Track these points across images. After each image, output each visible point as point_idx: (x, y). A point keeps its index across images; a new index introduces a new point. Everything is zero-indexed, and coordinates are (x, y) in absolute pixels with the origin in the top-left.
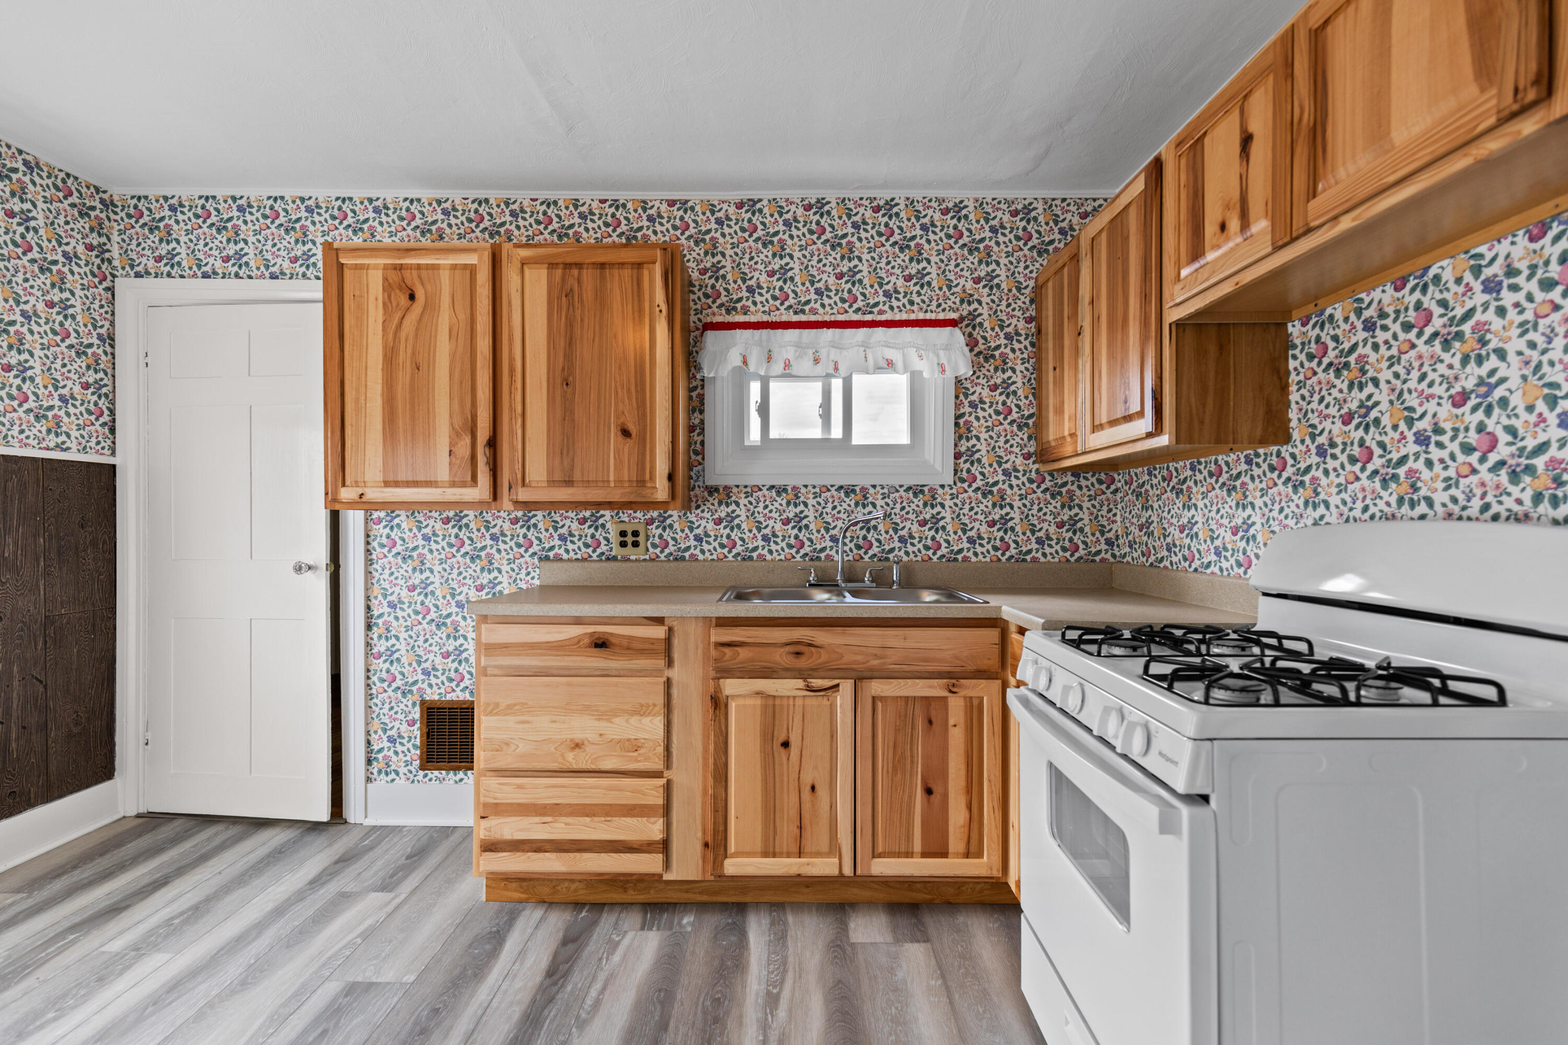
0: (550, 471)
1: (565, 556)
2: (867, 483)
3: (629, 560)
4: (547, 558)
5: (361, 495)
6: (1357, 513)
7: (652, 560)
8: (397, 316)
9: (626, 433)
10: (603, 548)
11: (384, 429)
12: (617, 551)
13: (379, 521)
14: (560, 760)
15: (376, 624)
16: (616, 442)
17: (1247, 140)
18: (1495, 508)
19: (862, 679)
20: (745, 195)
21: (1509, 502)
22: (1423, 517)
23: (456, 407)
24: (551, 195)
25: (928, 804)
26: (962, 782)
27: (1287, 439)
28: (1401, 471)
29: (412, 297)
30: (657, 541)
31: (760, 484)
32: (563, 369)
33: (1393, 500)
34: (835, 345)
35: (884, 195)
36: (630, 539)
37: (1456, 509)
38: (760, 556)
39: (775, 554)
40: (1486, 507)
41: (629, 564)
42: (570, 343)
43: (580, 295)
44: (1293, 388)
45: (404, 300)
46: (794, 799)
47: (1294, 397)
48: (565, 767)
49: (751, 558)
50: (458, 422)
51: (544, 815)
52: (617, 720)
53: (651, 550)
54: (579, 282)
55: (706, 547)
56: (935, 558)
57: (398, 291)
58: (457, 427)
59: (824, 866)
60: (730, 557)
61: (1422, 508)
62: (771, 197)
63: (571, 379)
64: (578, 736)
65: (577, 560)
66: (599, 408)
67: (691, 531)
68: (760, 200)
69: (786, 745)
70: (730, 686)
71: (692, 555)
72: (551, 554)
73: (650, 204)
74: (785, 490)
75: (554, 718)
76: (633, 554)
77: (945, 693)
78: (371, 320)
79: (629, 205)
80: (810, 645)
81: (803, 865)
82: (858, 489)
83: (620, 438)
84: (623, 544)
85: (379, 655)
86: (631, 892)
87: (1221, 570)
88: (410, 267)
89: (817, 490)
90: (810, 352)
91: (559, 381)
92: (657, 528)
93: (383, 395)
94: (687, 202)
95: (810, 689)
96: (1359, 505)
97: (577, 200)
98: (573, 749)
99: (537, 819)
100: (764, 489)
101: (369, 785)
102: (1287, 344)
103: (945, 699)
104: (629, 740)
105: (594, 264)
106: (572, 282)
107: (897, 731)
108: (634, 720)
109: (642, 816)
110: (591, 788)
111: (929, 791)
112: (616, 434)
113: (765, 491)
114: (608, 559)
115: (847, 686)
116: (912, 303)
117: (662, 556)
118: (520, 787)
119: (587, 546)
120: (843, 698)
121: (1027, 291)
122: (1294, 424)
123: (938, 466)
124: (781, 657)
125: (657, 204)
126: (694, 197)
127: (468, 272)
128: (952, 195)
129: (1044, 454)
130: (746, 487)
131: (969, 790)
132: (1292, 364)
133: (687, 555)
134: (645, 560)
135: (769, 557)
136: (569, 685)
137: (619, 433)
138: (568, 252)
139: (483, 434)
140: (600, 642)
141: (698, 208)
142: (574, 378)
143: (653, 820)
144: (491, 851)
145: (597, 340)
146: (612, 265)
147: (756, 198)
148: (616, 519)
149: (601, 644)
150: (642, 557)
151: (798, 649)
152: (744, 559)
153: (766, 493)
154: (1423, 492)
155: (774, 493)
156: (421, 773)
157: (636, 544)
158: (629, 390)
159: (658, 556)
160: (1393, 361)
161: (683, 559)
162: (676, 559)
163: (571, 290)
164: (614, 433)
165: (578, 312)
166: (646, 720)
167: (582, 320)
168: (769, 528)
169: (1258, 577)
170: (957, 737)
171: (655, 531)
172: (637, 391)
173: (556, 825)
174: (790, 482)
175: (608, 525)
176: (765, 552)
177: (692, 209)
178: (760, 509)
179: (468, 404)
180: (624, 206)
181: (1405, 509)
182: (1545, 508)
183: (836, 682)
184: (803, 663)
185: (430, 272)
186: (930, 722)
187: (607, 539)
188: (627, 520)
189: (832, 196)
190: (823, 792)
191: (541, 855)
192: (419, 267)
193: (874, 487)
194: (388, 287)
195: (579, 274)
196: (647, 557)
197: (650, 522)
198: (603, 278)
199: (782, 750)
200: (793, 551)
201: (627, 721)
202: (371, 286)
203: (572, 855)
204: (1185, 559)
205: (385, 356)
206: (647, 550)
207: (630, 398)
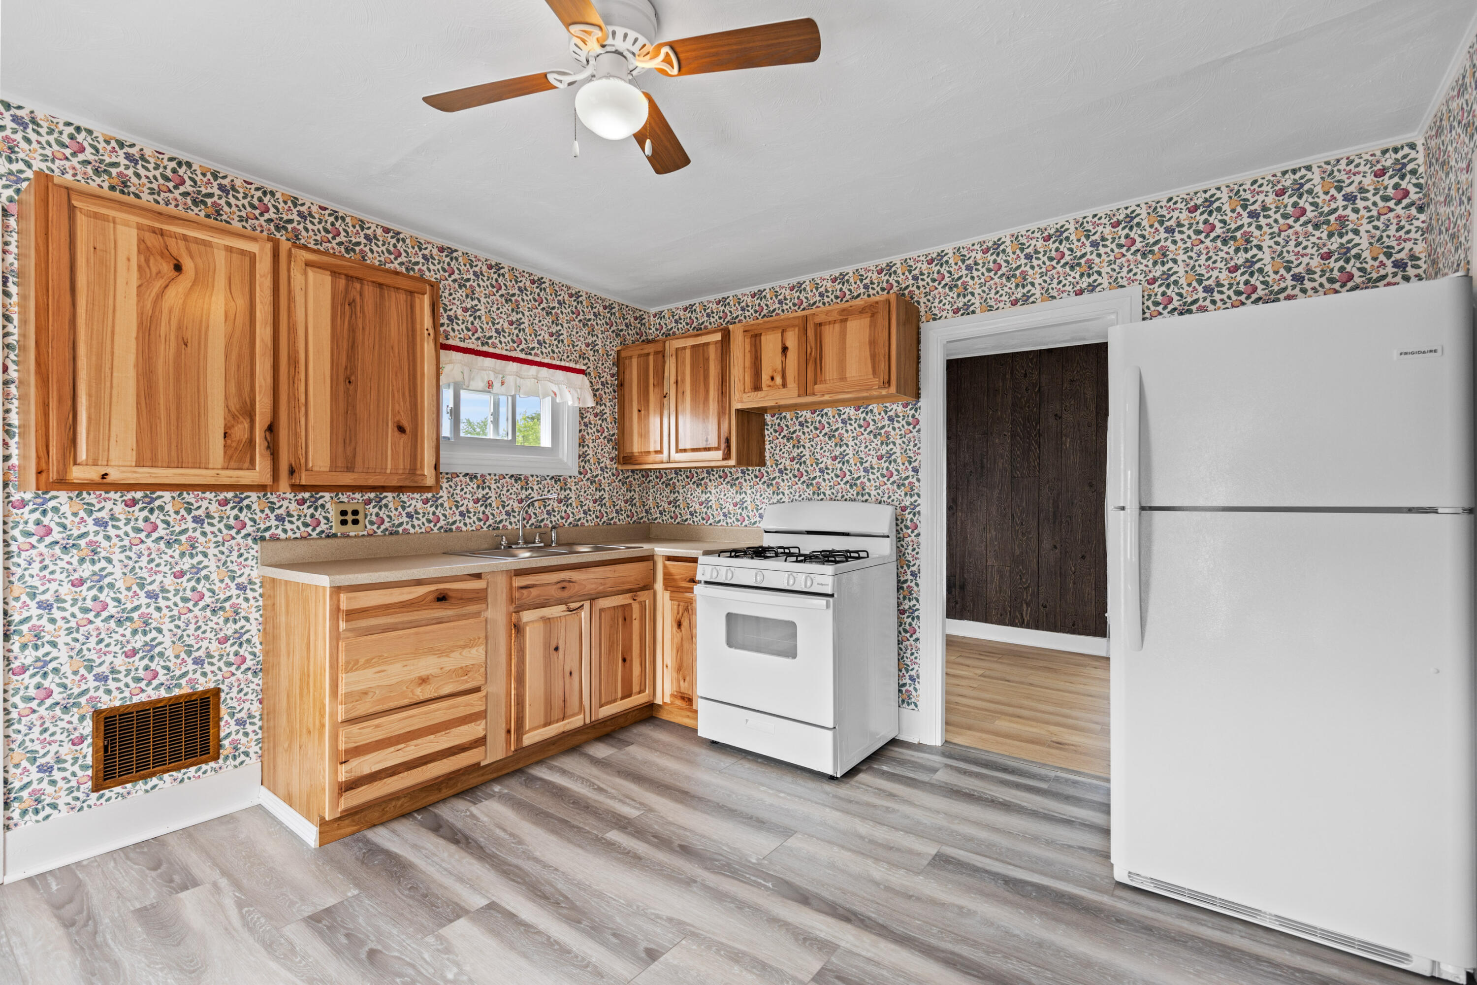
0: (333, 459)
1: (283, 536)
2: (528, 473)
3: (348, 536)
4: (263, 539)
5: (104, 476)
6: (797, 497)
7: (369, 535)
8: (158, 284)
9: (401, 429)
10: (323, 526)
11: (138, 403)
12: (336, 528)
13: (23, 504)
14: (410, 695)
15: (19, 632)
16: (393, 436)
17: (785, 349)
18: (846, 497)
19: (594, 599)
20: (446, 244)
21: (850, 495)
22: (822, 499)
23: (233, 389)
24: (270, 186)
25: (624, 666)
26: (638, 651)
27: (764, 465)
28: (814, 482)
29: (178, 268)
30: (374, 518)
31: (458, 471)
32: (346, 368)
33: (811, 493)
34: (518, 375)
35: (537, 275)
36: (350, 518)
37: (833, 497)
38: (458, 528)
39: (469, 526)
40: (843, 496)
41: (349, 541)
42: (353, 346)
43: (362, 307)
44: (767, 443)
45: (167, 268)
46: (561, 683)
47: (767, 447)
48: (413, 701)
49: (451, 530)
50: (234, 405)
51: (398, 743)
52: (452, 655)
53: (369, 526)
54: (361, 295)
55: (416, 522)
56: (566, 524)
57: (159, 258)
58: (233, 409)
59: (576, 722)
60: (435, 529)
61: (822, 496)
62: (465, 251)
63: (353, 378)
64: (424, 673)
65: (296, 538)
66: (378, 406)
67: (404, 510)
68: (456, 251)
69: (557, 649)
70: (527, 616)
71: (404, 530)
72: (267, 535)
73: (367, 225)
74: (476, 477)
75: (405, 663)
76: (351, 530)
77: (631, 601)
78: (120, 281)
79: (348, 220)
80: (570, 582)
81: (565, 725)
82: (522, 477)
83: (397, 433)
84: (344, 523)
85: (24, 669)
86: (444, 790)
87: (727, 523)
88: (175, 236)
89: (497, 477)
90: (501, 376)
91: (342, 378)
92: (374, 507)
93: (137, 366)
94: (399, 233)
95: (569, 610)
96: (798, 494)
97: (297, 199)
98: (420, 684)
99: (392, 749)
100: (461, 476)
101: (9, 834)
102: (764, 423)
103: (630, 604)
104: (462, 668)
105: (373, 282)
106: (354, 294)
107: (611, 627)
108: (465, 652)
109: (470, 722)
110: (436, 711)
111: (624, 660)
112: (393, 429)
113: (461, 477)
114: (328, 536)
115: (587, 604)
116: (553, 352)
117: (379, 532)
118: (377, 726)
119: (306, 525)
120: (584, 614)
121: (611, 357)
122: (767, 458)
123: (570, 464)
124: (554, 592)
125: (373, 227)
126: (406, 232)
127: (247, 259)
128: (576, 287)
129: (625, 459)
130: (447, 474)
131: (641, 656)
132: (766, 432)
133: (400, 529)
134: (363, 536)
135: (464, 529)
136: (417, 634)
137: (396, 429)
138: (351, 267)
139: (261, 420)
140: (440, 597)
141: (408, 241)
142: (356, 377)
143: (479, 722)
144: (352, 788)
145: (377, 347)
146: (388, 286)
147: (454, 248)
148: (335, 499)
149: (442, 598)
150: (361, 534)
151: (563, 586)
152: (446, 531)
153: (462, 479)
154: (822, 490)
155: (468, 479)
156: (95, 795)
157: (355, 522)
158: (404, 394)
159: (375, 532)
160: (810, 440)
161: (397, 533)
162: (391, 534)
163: (354, 301)
164: (391, 429)
165: (360, 322)
166: (474, 651)
167: (363, 329)
168: (465, 506)
169: (766, 525)
170: (636, 625)
171: (372, 510)
172: (410, 396)
173: (408, 749)
174: (479, 471)
175: (328, 506)
176: (462, 525)
177: (404, 241)
178: (458, 491)
179: (247, 388)
180: (343, 219)
181: (816, 496)
182: (860, 497)
183: (582, 603)
184: (565, 594)
185: (202, 248)
186: (625, 619)
187: (327, 518)
188: (346, 500)
189: (505, 264)
190: (576, 676)
191: (395, 777)
192: (185, 238)
193: (532, 476)
194: (144, 249)
195: (361, 288)
196: (365, 533)
197: (368, 502)
198: (382, 296)
199: (555, 652)
200: (482, 523)
201: (460, 654)
202: (120, 243)
203: (419, 769)
204: (703, 519)
205: (140, 325)
206: (366, 527)
207: (405, 402)
